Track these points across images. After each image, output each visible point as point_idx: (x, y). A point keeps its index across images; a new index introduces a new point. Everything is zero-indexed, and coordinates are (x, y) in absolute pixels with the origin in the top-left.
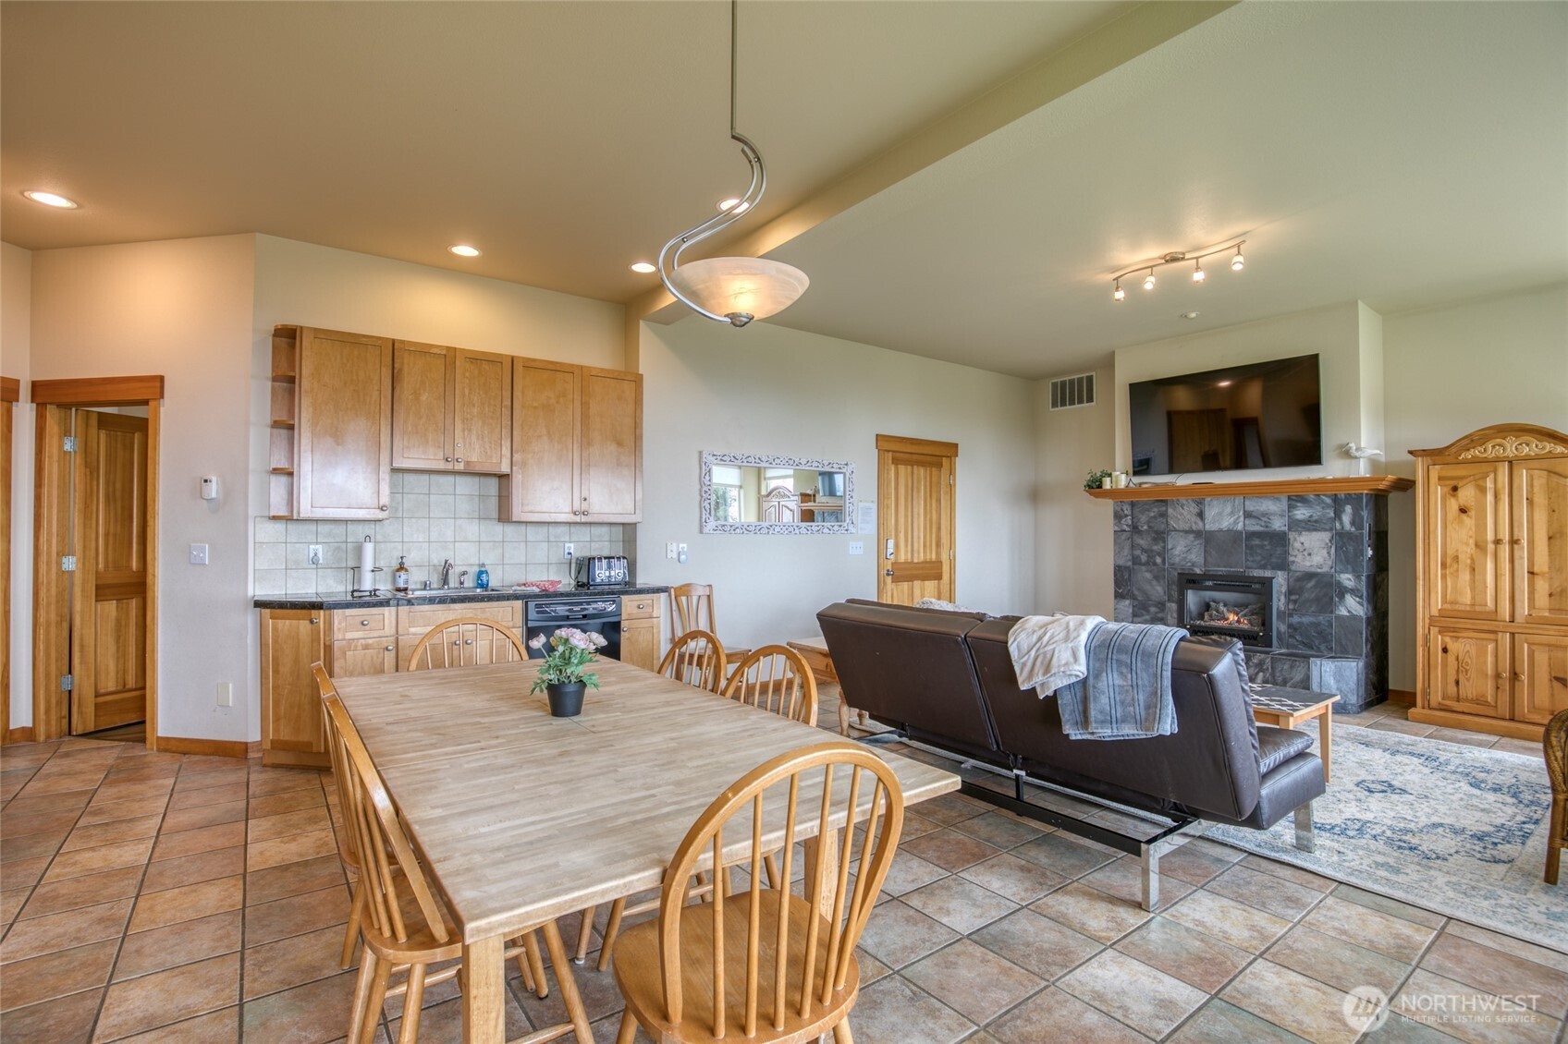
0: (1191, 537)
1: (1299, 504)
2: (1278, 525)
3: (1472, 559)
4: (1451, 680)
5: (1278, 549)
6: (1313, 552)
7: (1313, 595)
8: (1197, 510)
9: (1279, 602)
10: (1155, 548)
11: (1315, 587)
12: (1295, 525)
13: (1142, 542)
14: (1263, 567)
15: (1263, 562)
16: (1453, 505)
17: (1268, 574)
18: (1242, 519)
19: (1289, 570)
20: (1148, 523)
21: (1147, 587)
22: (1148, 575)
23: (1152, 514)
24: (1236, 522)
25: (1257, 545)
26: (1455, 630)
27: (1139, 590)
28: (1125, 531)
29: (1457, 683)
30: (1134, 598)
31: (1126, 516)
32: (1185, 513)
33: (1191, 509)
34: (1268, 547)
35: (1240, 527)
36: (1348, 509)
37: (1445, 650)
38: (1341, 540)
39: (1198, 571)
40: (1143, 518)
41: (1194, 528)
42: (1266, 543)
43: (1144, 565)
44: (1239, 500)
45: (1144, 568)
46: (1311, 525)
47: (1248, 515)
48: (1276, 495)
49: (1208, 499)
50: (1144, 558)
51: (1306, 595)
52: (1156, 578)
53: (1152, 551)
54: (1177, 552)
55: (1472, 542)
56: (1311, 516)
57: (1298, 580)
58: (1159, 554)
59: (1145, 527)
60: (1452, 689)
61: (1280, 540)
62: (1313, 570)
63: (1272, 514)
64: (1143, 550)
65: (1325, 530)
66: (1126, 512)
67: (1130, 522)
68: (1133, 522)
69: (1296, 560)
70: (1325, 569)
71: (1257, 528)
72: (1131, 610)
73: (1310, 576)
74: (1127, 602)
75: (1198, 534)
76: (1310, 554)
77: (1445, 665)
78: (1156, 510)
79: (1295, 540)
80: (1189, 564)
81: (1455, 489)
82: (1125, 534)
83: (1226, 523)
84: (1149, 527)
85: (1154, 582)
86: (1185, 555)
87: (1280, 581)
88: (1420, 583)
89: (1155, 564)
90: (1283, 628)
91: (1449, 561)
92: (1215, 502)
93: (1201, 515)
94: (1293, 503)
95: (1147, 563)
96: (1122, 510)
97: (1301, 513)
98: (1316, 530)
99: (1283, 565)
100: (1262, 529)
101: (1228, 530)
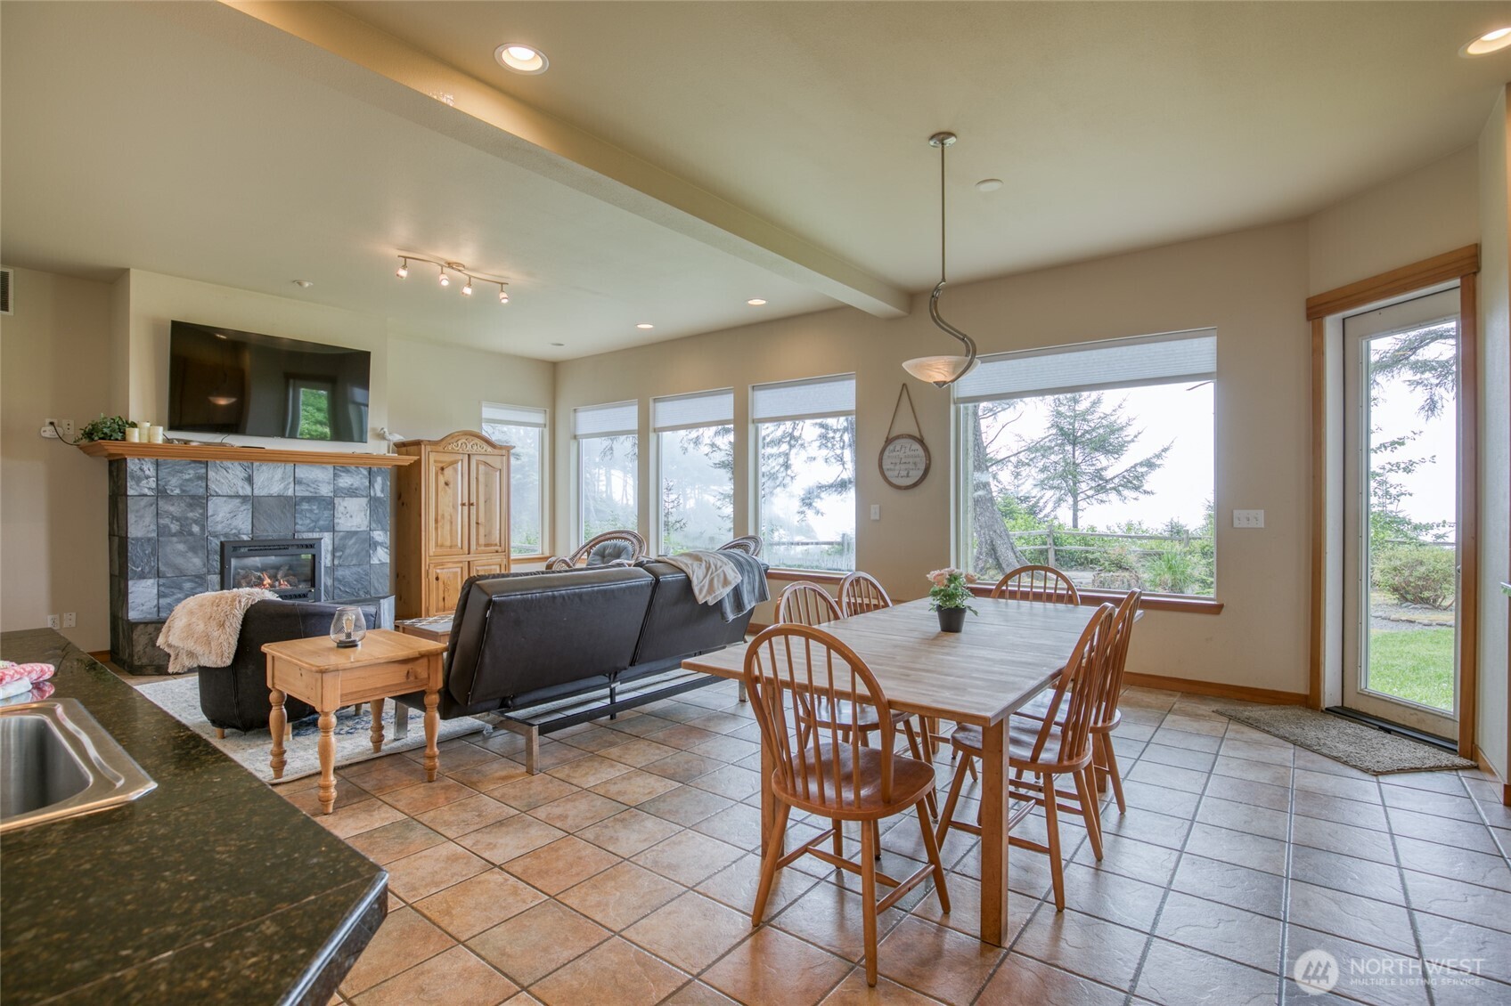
0: (238, 501)
1: (343, 474)
2: (326, 491)
3: (451, 516)
4: (441, 599)
5: (325, 512)
6: (353, 515)
7: (354, 551)
8: (243, 474)
9: (326, 560)
10: (191, 515)
11: (355, 544)
12: (338, 492)
13: (174, 509)
14: (312, 531)
15: (312, 525)
16: (442, 480)
17: (316, 535)
18: (292, 485)
19: (334, 531)
20: (181, 486)
21: (179, 561)
22: (181, 547)
23: (187, 477)
24: (286, 488)
25: (306, 510)
26: (442, 564)
27: (167, 564)
28: (146, 495)
29: (444, 599)
30: (158, 575)
31: (147, 477)
32: (230, 476)
33: (238, 473)
34: (316, 511)
35: (290, 493)
36: (379, 479)
37: (437, 579)
38: (373, 502)
39: (245, 538)
40: (174, 481)
41: (241, 494)
42: (315, 507)
43: (174, 535)
44: (290, 467)
45: (175, 539)
46: (352, 493)
47: (296, 481)
48: (324, 465)
49: (256, 464)
50: (174, 527)
51: (348, 551)
52: (193, 549)
53: (187, 518)
54: (219, 518)
55: (451, 504)
56: (352, 485)
57: (343, 538)
58: (196, 522)
59: (177, 491)
60: (441, 604)
61: (329, 504)
62: (353, 529)
63: (320, 482)
64: (174, 518)
65: (363, 496)
66: (147, 472)
67: (154, 486)
68: (157, 484)
69: (340, 521)
70: (364, 528)
71: (307, 494)
72: (155, 591)
73: (351, 534)
74: (150, 582)
75: (245, 499)
76: (351, 517)
77: (438, 589)
78: (191, 472)
79: (340, 504)
80: (234, 531)
81: (442, 469)
82: (146, 499)
83: (275, 489)
84: (183, 491)
85: (190, 554)
86: (229, 522)
87: (327, 541)
88: (423, 533)
89: (191, 534)
90: (329, 582)
91: (439, 518)
92: (264, 468)
93: (250, 480)
94: (338, 472)
95: (180, 533)
96: (141, 469)
97: (346, 481)
98: (357, 496)
99: (332, 528)
100: (311, 495)
101: (279, 496)
